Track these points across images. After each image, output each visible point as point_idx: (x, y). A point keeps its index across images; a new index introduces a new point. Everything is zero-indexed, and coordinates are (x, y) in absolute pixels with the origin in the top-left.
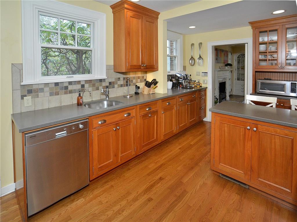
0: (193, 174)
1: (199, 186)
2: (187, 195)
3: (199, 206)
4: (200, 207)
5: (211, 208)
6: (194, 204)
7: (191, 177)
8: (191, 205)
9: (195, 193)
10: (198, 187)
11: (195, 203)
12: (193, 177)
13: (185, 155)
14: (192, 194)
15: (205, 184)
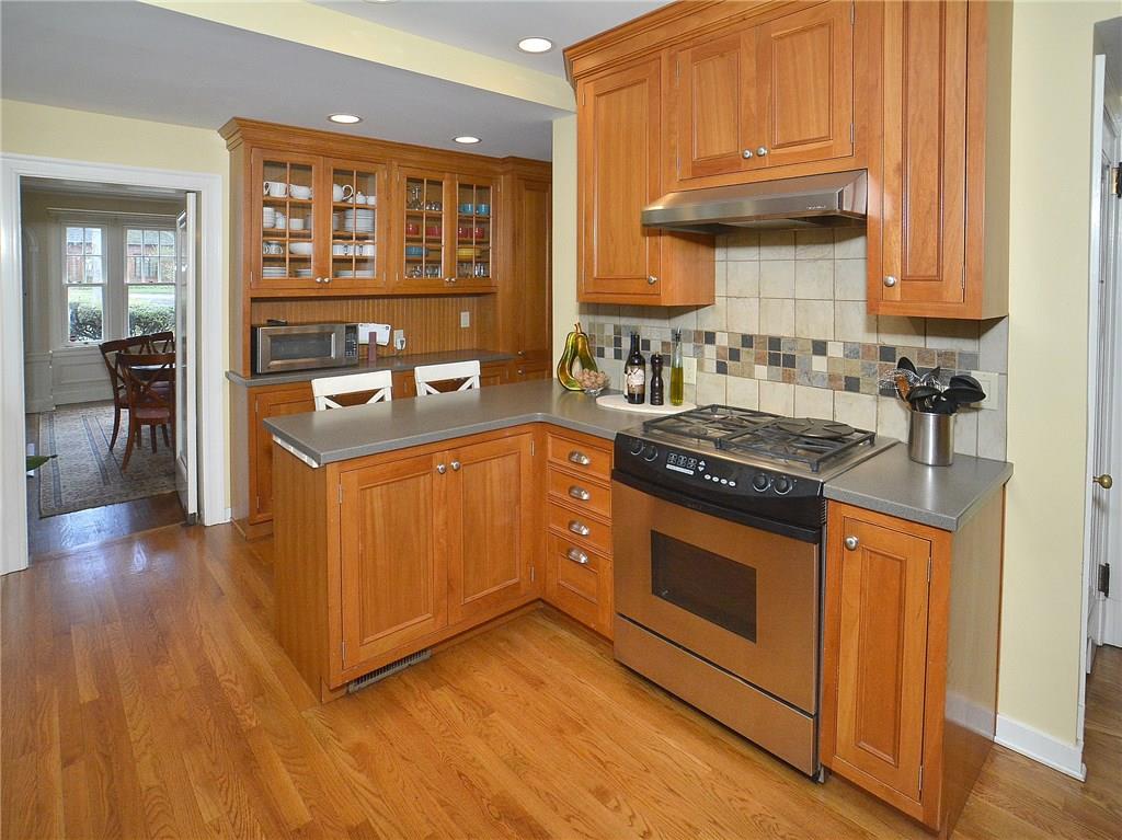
0: (284, 770)
1: (356, 774)
2: (377, 829)
3: (438, 806)
4: (443, 804)
5: (460, 775)
6: (428, 820)
7: (295, 782)
8: (429, 832)
9: (380, 796)
10: (362, 778)
11: (423, 812)
12: (301, 774)
13: (144, 753)
14: (382, 811)
15: (358, 751)
